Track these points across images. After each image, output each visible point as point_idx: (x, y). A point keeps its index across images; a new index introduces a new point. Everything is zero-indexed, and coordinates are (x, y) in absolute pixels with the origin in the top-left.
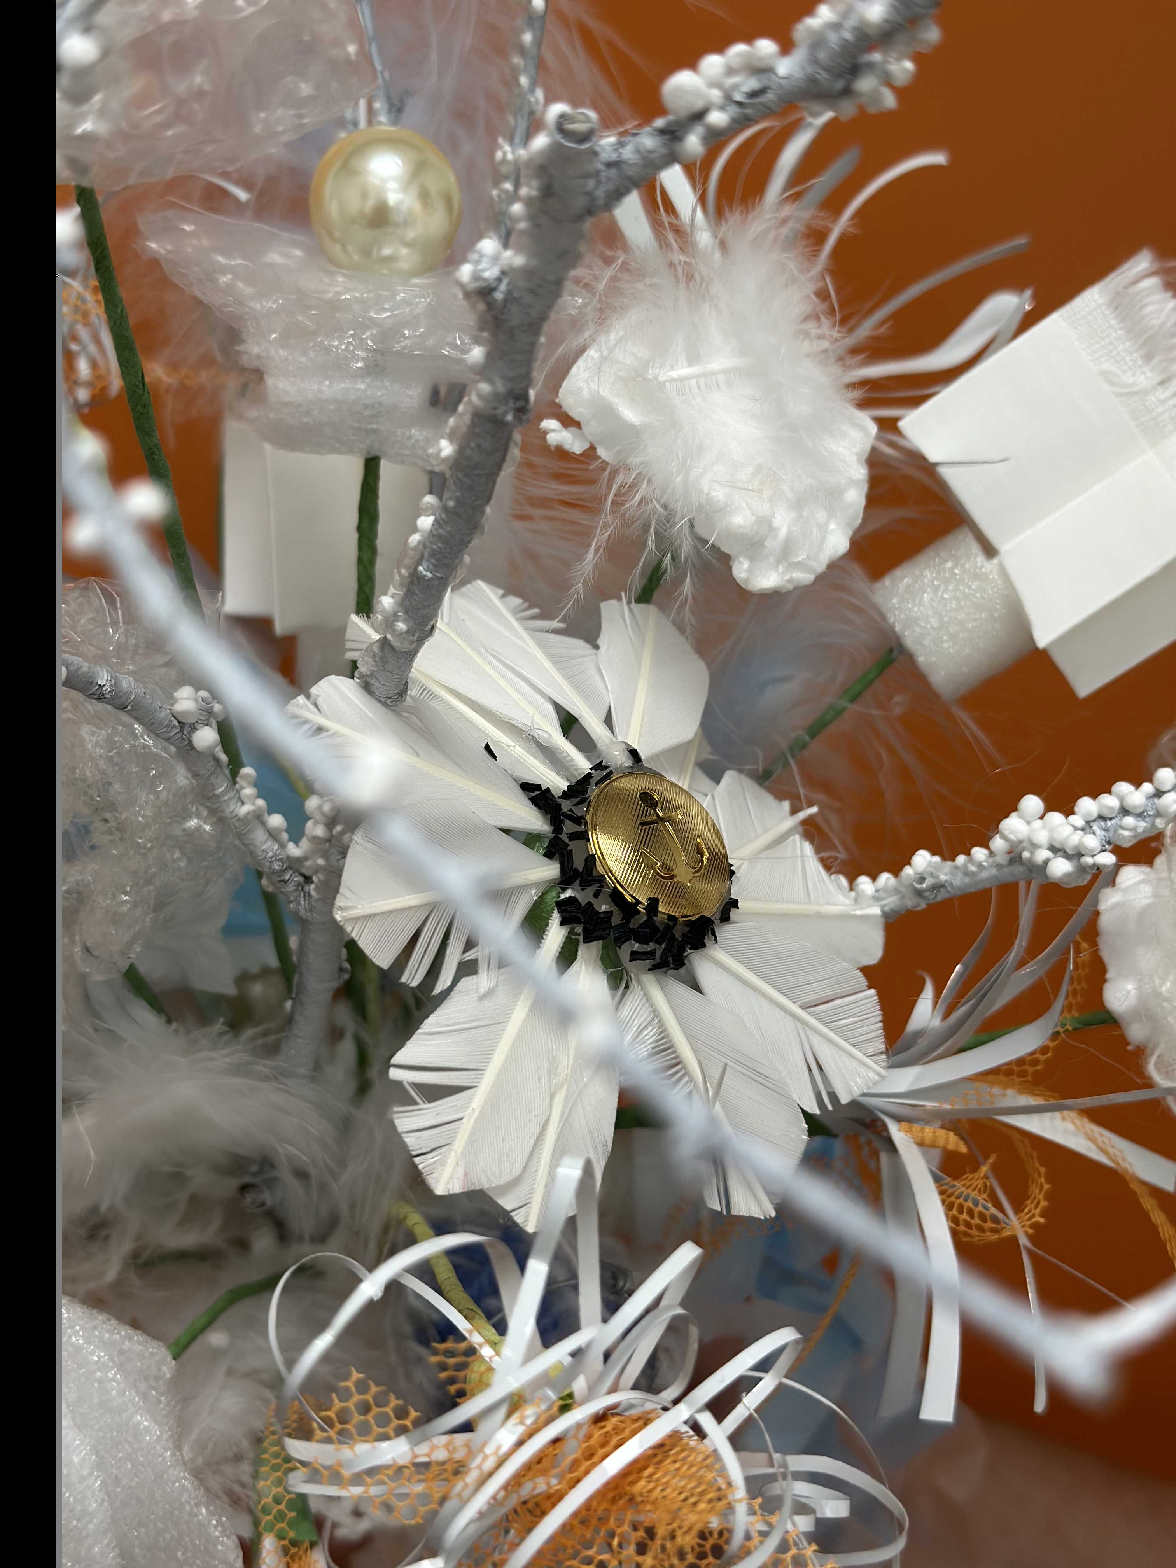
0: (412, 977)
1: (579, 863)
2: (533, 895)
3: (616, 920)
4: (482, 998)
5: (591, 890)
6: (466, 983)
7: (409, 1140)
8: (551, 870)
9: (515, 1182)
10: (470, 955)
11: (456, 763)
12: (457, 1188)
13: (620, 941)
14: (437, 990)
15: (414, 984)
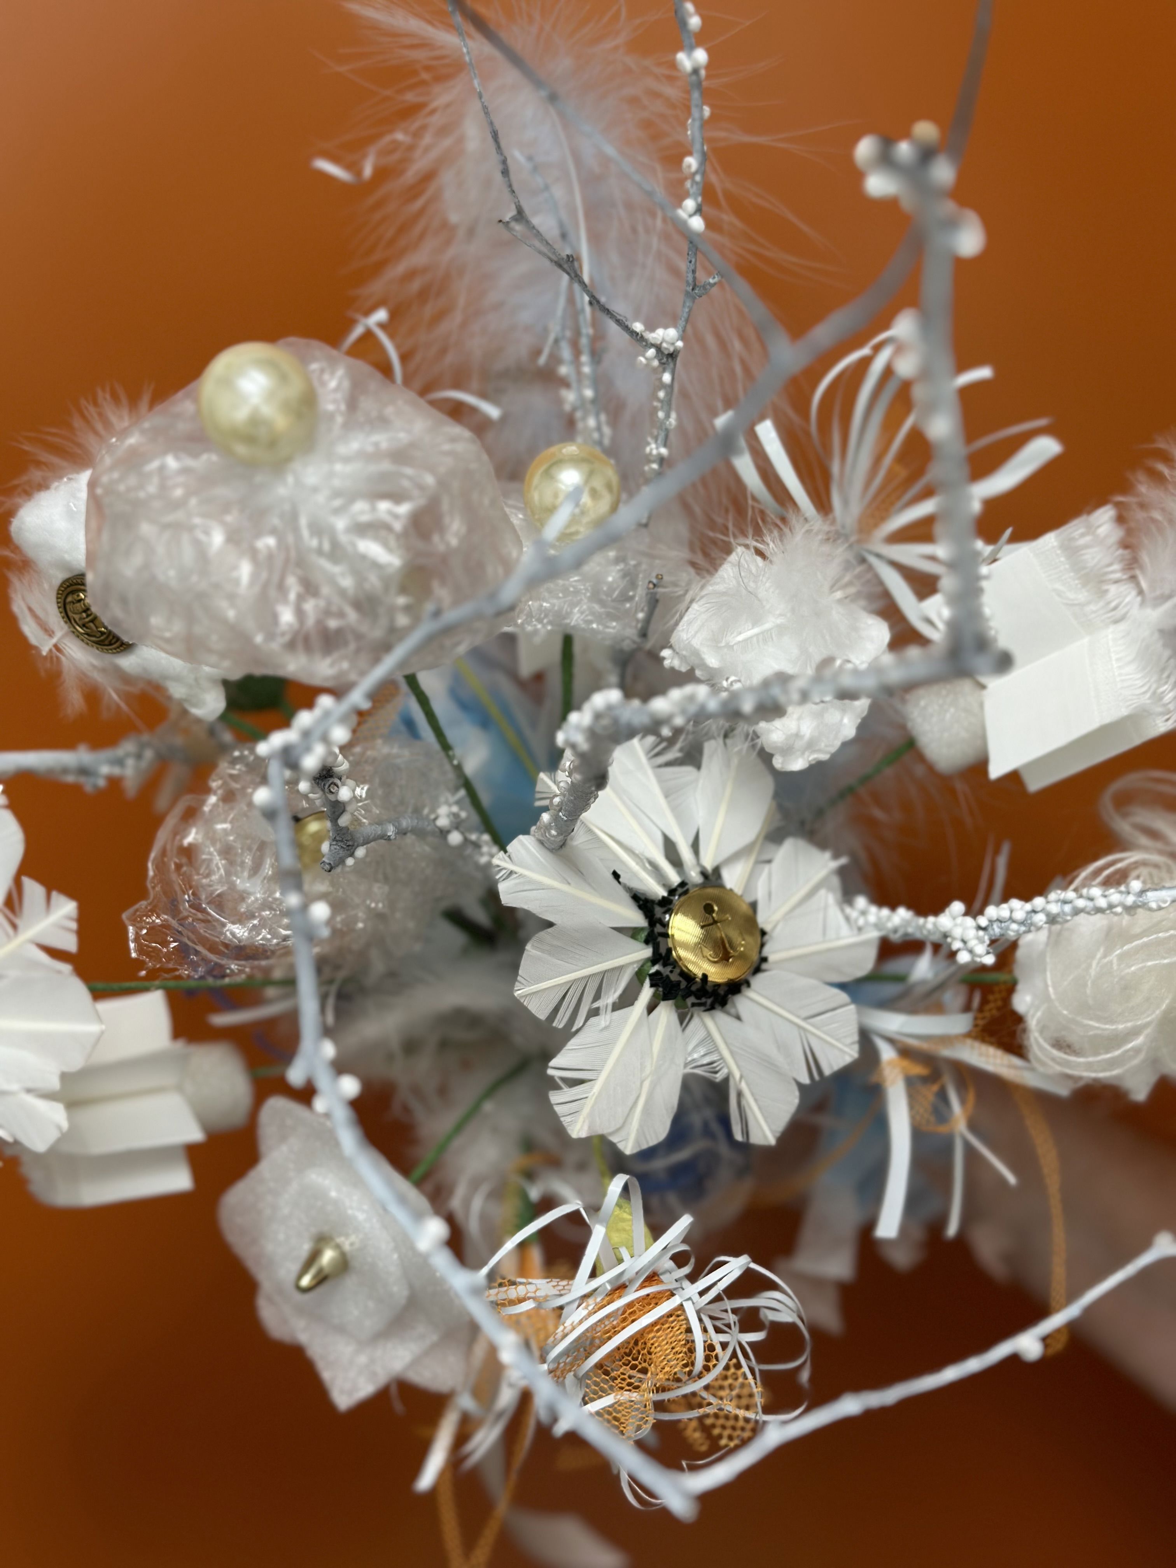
0: (560, 1023)
1: (663, 951)
2: (636, 967)
3: (684, 984)
4: (602, 1030)
5: (669, 968)
6: (593, 1020)
7: (557, 1109)
8: (647, 952)
9: (618, 1130)
10: (595, 1005)
11: (594, 889)
12: (583, 1134)
13: (685, 997)
14: (574, 1029)
15: (561, 1026)
